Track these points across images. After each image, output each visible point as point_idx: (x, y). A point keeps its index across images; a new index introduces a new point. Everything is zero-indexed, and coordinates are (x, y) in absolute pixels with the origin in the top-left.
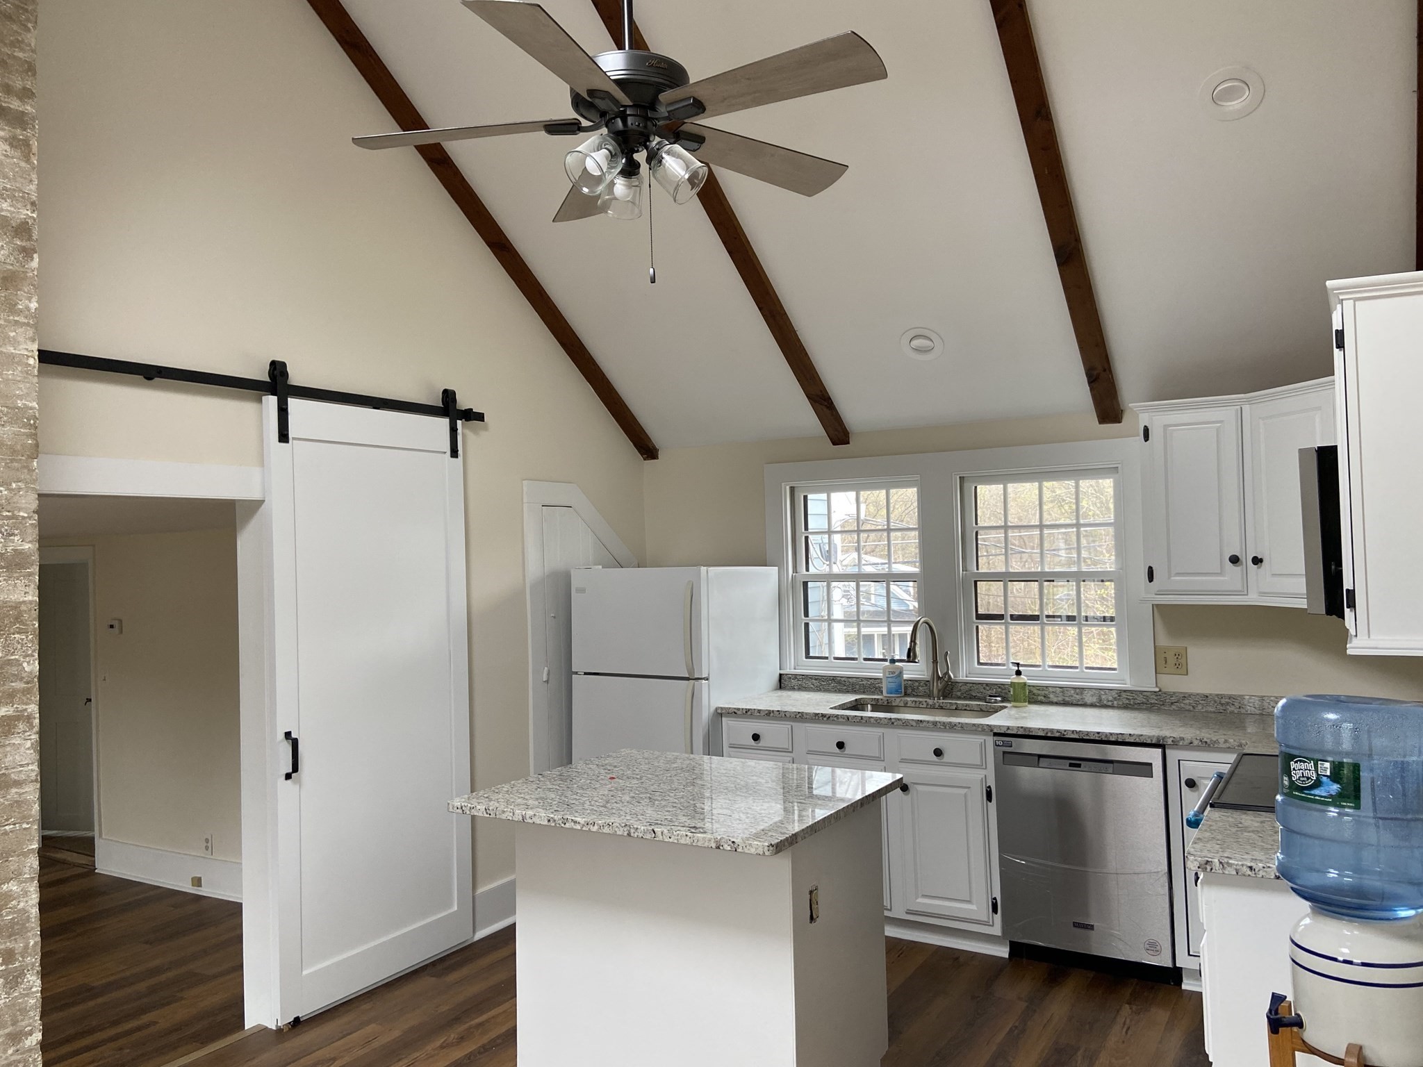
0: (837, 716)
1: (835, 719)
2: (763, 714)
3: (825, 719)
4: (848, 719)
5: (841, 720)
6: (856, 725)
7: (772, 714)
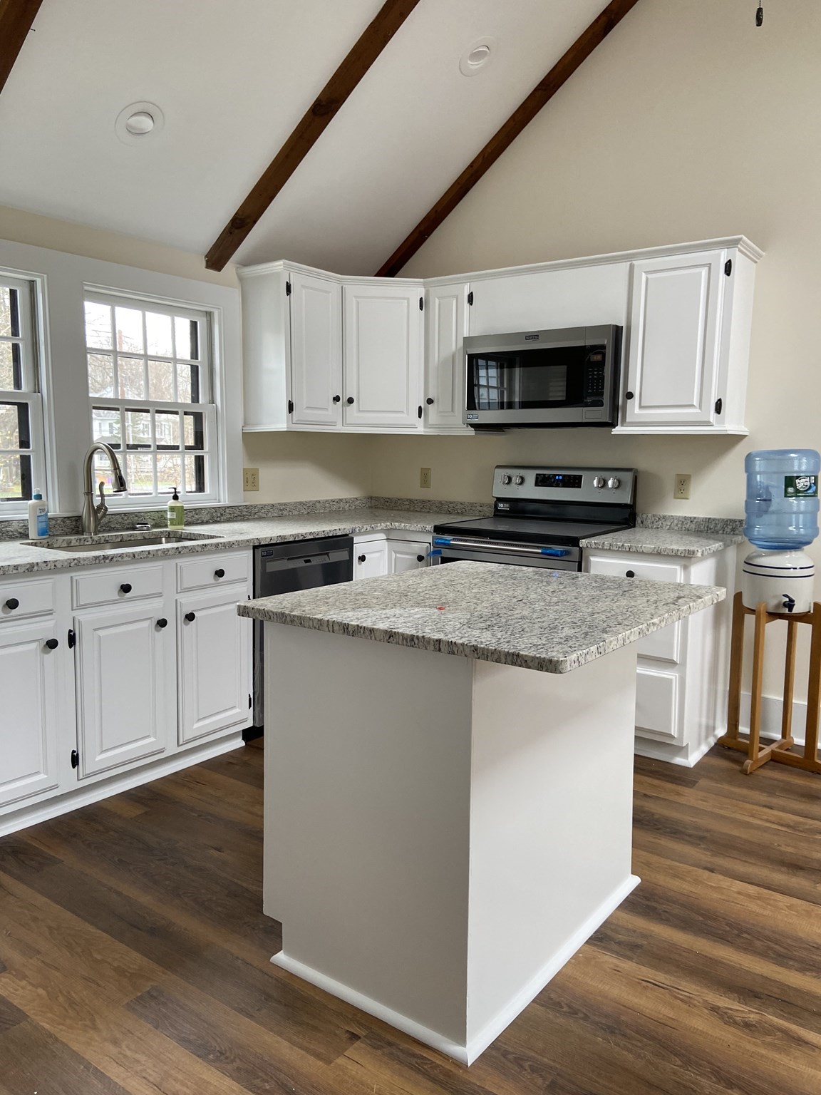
0: (121, 556)
1: (120, 559)
2: (21, 570)
3: (107, 561)
4: (134, 556)
5: (127, 559)
6: (144, 562)
7: (36, 568)
